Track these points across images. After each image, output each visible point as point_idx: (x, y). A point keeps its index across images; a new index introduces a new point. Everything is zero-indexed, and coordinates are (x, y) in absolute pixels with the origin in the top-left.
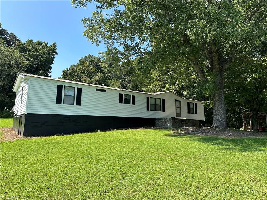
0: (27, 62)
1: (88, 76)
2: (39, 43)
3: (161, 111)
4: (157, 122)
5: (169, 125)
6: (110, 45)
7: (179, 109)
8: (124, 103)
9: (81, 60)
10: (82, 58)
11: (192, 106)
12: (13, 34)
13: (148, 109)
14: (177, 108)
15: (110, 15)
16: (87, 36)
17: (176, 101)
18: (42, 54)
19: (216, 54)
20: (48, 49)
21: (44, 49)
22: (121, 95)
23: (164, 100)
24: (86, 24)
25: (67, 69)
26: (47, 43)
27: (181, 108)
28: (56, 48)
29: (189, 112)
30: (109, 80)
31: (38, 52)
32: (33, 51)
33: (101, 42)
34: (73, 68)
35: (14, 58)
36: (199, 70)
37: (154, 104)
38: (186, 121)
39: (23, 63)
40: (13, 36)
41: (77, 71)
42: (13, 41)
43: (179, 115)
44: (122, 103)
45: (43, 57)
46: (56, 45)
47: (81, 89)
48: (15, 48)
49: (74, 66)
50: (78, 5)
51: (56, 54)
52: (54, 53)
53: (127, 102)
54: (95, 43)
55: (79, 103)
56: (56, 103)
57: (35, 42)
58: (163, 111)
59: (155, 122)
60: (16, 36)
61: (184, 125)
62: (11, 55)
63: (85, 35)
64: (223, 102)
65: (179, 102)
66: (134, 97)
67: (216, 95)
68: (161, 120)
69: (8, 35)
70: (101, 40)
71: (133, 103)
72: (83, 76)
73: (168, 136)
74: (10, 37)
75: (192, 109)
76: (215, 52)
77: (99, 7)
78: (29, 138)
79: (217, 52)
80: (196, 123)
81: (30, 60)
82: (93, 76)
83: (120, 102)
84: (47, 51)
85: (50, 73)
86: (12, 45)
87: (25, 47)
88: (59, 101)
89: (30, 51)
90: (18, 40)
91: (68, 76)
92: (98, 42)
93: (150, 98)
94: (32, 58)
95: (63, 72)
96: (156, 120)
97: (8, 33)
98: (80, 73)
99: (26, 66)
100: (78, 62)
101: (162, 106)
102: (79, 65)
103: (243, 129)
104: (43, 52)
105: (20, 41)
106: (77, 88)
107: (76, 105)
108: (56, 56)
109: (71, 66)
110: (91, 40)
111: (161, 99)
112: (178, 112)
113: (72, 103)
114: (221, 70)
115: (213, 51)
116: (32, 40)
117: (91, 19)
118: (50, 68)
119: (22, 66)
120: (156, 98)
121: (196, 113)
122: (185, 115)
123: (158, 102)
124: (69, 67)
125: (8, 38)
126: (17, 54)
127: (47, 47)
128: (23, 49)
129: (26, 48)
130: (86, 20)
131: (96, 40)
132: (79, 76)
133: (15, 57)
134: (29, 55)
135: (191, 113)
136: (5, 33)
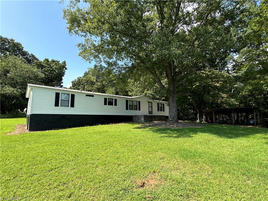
0: (43, 75)
1: (91, 85)
2: (53, 61)
3: (137, 110)
4: (134, 118)
5: (143, 119)
6: (99, 63)
7: (151, 108)
8: (108, 105)
9: (85, 73)
10: (86, 72)
11: (161, 106)
12: (33, 55)
13: (127, 109)
14: (149, 108)
15: (97, 41)
16: (81, 56)
17: (149, 102)
18: (54, 69)
19: (170, 68)
20: (59, 65)
21: (57, 65)
22: (105, 99)
23: (139, 102)
24: (80, 48)
25: (75, 80)
26: (59, 61)
27: (153, 107)
28: (66, 65)
29: (158, 110)
30: (105, 88)
31: (52, 68)
32: (48, 67)
33: (92, 60)
34: (79, 79)
35: (32, 72)
36: (158, 80)
37: (132, 105)
38: (154, 117)
39: (40, 76)
40: (33, 56)
41: (82, 82)
42: (32, 60)
43: (151, 112)
44: (107, 105)
45: (55, 72)
46: (65, 63)
47: (74, 95)
48: (34, 65)
49: (80, 78)
50: (73, 34)
51: (66, 69)
52: (64, 69)
53: (110, 104)
54: (88, 61)
55: (72, 105)
56: (55, 106)
57: (50, 60)
58: (139, 110)
59: (133, 118)
60: (35, 56)
61: (153, 119)
62: (30, 70)
63: (80, 55)
64: (175, 103)
65: (151, 103)
66: (116, 100)
67: (170, 97)
68: (137, 117)
69: (29, 55)
70: (92, 59)
71: (116, 105)
72: (86, 85)
73: (137, 128)
74: (30, 56)
75: (161, 108)
76: (169, 67)
77: (83, 36)
78: (32, 132)
79: (170, 67)
80: (162, 118)
81: (45, 74)
82: (94, 85)
83: (105, 104)
84: (59, 67)
85: (62, 83)
86: (32, 62)
87: (41, 64)
88: (57, 104)
89: (45, 67)
90: (36, 59)
91: (75, 85)
92: (91, 61)
93: (129, 100)
94: (47, 72)
95: (72, 82)
96: (134, 117)
97: (29, 54)
98: (85, 83)
99: (42, 78)
100: (84, 75)
101: (137, 107)
102: (84, 77)
103: (198, 121)
104: (56, 68)
105: (38, 59)
106: (71, 94)
107: (71, 107)
108: (66, 70)
109: (78, 78)
110: (85, 59)
111: (137, 101)
112: (150, 110)
113: (68, 105)
114: (174, 80)
115: (167, 67)
116: (48, 59)
117: (84, 43)
118: (62, 79)
119: (39, 79)
120: (133, 100)
121: (164, 111)
122: (156, 112)
123: (135, 104)
124: (76, 79)
125: (29, 58)
126: (35, 70)
127: (59, 64)
128: (40, 66)
129: (43, 65)
130: (80, 45)
131: (88, 59)
132: (84, 85)
133: (34, 72)
134: (44, 70)
135: (160, 111)
136: (26, 54)
